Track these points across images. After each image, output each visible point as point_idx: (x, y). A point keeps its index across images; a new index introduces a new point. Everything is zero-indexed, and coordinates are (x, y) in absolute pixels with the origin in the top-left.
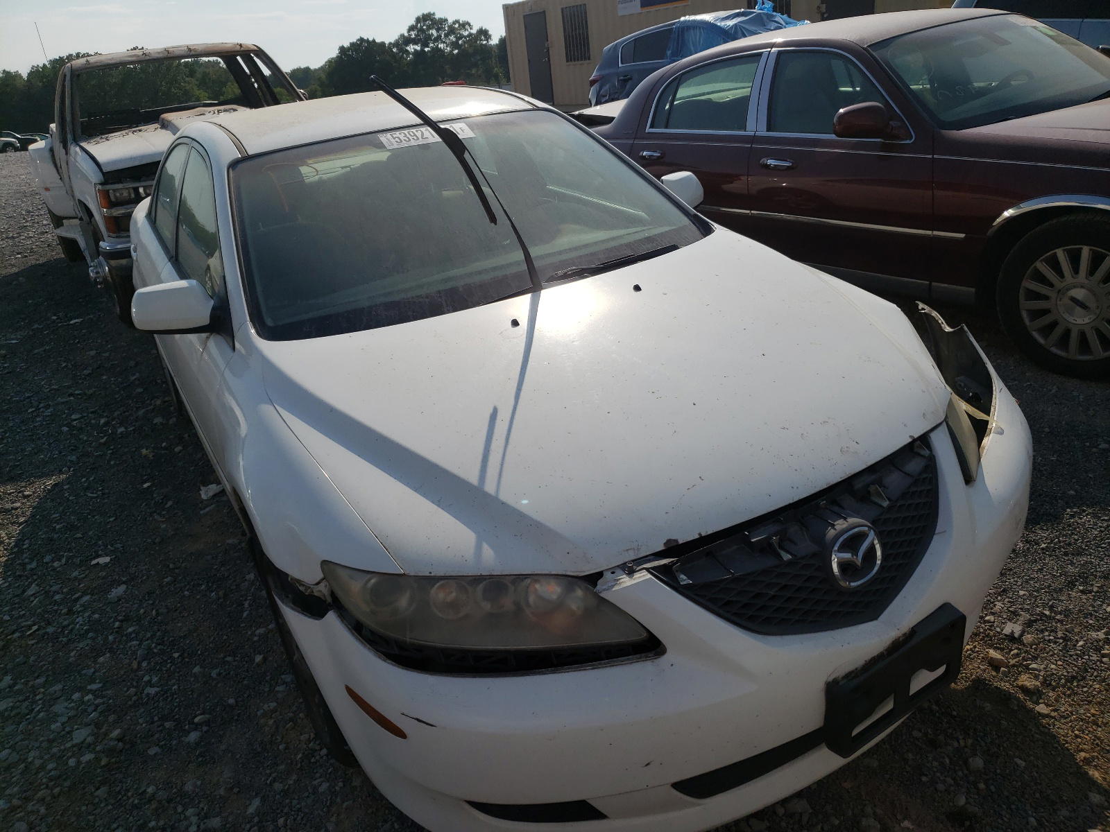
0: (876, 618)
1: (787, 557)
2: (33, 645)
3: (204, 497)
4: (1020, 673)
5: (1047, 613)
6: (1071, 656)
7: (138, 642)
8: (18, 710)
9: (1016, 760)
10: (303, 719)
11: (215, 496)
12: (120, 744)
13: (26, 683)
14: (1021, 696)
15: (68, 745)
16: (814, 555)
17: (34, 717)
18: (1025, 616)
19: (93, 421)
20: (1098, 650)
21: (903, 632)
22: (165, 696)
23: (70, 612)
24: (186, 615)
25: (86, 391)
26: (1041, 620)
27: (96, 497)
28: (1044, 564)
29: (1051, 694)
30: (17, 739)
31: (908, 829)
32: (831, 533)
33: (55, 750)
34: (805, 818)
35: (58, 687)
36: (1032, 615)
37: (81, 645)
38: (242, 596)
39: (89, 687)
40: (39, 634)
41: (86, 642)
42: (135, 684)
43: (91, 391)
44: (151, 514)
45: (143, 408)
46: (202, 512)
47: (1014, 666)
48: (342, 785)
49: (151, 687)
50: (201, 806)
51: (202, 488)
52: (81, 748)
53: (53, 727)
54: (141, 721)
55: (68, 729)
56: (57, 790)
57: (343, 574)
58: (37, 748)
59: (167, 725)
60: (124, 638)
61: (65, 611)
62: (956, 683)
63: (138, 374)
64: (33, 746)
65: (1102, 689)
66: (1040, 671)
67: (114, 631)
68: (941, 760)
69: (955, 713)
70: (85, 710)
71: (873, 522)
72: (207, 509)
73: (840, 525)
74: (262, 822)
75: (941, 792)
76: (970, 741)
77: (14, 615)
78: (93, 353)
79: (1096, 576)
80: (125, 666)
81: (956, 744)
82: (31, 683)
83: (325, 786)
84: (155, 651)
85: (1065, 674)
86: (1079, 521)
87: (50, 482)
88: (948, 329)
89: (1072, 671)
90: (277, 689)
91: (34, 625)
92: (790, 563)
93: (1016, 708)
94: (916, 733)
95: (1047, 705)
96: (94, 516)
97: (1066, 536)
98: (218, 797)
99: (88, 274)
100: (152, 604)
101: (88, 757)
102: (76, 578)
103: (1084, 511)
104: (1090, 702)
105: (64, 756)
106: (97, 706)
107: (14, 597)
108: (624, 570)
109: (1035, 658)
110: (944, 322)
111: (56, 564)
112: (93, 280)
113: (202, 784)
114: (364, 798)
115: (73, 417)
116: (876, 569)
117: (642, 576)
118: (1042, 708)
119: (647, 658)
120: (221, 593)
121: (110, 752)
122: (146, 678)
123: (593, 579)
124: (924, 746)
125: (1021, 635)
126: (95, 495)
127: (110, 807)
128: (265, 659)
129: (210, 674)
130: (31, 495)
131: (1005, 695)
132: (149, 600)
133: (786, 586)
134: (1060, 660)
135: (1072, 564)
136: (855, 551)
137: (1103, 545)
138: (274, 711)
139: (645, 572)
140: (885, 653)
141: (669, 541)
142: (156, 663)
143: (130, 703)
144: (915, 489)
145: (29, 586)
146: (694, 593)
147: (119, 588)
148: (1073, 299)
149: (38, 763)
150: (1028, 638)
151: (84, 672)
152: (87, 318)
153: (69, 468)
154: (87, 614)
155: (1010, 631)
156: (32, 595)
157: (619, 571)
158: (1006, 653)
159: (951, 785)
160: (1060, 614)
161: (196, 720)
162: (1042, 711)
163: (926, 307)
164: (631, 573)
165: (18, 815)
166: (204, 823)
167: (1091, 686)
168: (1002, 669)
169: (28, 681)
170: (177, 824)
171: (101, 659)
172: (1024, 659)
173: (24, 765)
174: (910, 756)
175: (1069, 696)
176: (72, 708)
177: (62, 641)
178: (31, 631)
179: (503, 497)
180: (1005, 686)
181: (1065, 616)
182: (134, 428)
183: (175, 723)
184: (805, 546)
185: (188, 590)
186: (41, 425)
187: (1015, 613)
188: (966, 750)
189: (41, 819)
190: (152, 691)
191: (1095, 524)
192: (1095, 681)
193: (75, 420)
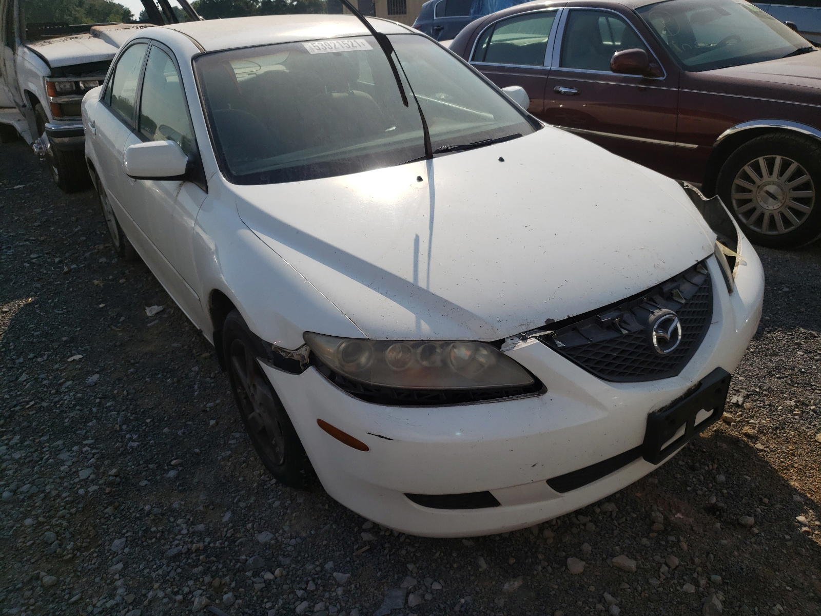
0: (677, 375)
1: (625, 332)
2: (33, 414)
3: (149, 314)
4: (743, 426)
5: (758, 390)
6: (774, 415)
7: (116, 413)
8: (31, 459)
9: (744, 476)
10: (253, 461)
11: (157, 313)
12: (118, 479)
13: (33, 441)
14: (746, 439)
15: (77, 480)
16: (641, 332)
17: (45, 463)
18: (745, 392)
19: (49, 260)
20: (791, 411)
21: (694, 384)
22: (145, 447)
23: (58, 392)
24: (150, 394)
25: (39, 238)
26: (754, 394)
27: (63, 313)
28: (754, 361)
29: (763, 438)
30: (34, 478)
31: (680, 518)
32: (652, 318)
33: (66, 484)
34: (614, 515)
35: (60, 442)
36: (748, 392)
37: (72, 414)
38: (192, 381)
39: (84, 443)
40: (36, 407)
41: (75, 412)
42: (120, 440)
43: (43, 238)
44: (109, 326)
45: (89, 251)
46: (149, 325)
47: (739, 421)
48: (290, 503)
49: (132, 441)
50: (188, 517)
51: (146, 308)
52: (86, 482)
53: (62, 469)
54: (129, 464)
55: (74, 470)
56: (73, 510)
57: (320, 341)
58: (52, 482)
59: (151, 466)
60: (105, 410)
61: (53, 391)
62: (703, 433)
63: (79, 227)
64: (49, 482)
65: (796, 434)
66: (756, 424)
67: (97, 405)
68: (698, 477)
69: (705, 450)
70: (86, 457)
71: (676, 312)
72: (153, 323)
73: (658, 313)
74: (235, 527)
75: (700, 495)
76: (716, 466)
77: (12, 395)
78: (39, 210)
79: (786, 369)
80: (110, 428)
81: (707, 468)
82: (37, 441)
83: (277, 503)
84: (131, 418)
85: (772, 426)
86: (773, 335)
87: (23, 303)
88: (705, 199)
89: (776, 424)
90: (230, 442)
91: (31, 401)
92: (627, 336)
93: (743, 446)
94: (680, 462)
95: (762, 444)
96: (64, 327)
97: (766, 344)
98: (199, 512)
99: (33, 150)
100: (123, 387)
101: (93, 488)
102: (57, 369)
103: (776, 329)
104: (788, 442)
105: (74, 488)
106: (94, 454)
107: (10, 382)
108: (520, 338)
109: (752, 417)
110: (702, 194)
111: (39, 359)
112: (37, 154)
113: (185, 503)
114: (307, 509)
115: (32, 256)
116: (678, 342)
117: (532, 341)
118: (759, 446)
119: (534, 396)
120: (175, 379)
121: (110, 484)
122: (128, 436)
123: (499, 343)
124: (687, 470)
125: (743, 403)
126: (62, 312)
127: (118, 519)
128: (217, 423)
129: (177, 433)
130: (8, 312)
131: (735, 438)
132: (119, 384)
133: (624, 350)
134: (768, 418)
135: (771, 361)
136: (666, 330)
137: (789, 350)
138: (230, 456)
139: (534, 339)
140: (683, 396)
141: (548, 320)
142: (134, 426)
143: (119, 452)
144: (699, 294)
145: (21, 374)
146: (566, 353)
147: (94, 376)
148: (768, 193)
149: (54, 493)
150: (747, 405)
151: (78, 432)
152: (28, 185)
153: (36, 293)
154: (71, 394)
155: (736, 401)
156: (25, 381)
157: (516, 339)
158: (734, 414)
159: (706, 491)
160: (766, 391)
161: (173, 463)
162: (759, 448)
163: (688, 184)
164: (524, 339)
165: (45, 528)
166: (192, 528)
167: (788, 433)
168: (732, 423)
169: (34, 439)
170: (172, 529)
171: (90, 424)
172: (745, 417)
173: (43, 494)
174: (679, 476)
175: (775, 439)
176: (74, 456)
177: (56, 412)
178: (29, 406)
179: (432, 290)
180: (735, 433)
181: (769, 392)
182: (84, 265)
183: (156, 466)
184: (635, 326)
185: (148, 378)
186: (6, 261)
187: (738, 391)
188: (714, 471)
189: (65, 530)
190: (135, 444)
191: (784, 337)
192: (790, 430)
193: (34, 258)
